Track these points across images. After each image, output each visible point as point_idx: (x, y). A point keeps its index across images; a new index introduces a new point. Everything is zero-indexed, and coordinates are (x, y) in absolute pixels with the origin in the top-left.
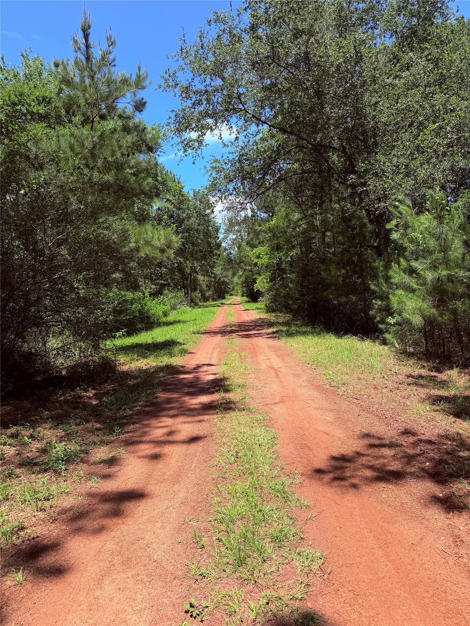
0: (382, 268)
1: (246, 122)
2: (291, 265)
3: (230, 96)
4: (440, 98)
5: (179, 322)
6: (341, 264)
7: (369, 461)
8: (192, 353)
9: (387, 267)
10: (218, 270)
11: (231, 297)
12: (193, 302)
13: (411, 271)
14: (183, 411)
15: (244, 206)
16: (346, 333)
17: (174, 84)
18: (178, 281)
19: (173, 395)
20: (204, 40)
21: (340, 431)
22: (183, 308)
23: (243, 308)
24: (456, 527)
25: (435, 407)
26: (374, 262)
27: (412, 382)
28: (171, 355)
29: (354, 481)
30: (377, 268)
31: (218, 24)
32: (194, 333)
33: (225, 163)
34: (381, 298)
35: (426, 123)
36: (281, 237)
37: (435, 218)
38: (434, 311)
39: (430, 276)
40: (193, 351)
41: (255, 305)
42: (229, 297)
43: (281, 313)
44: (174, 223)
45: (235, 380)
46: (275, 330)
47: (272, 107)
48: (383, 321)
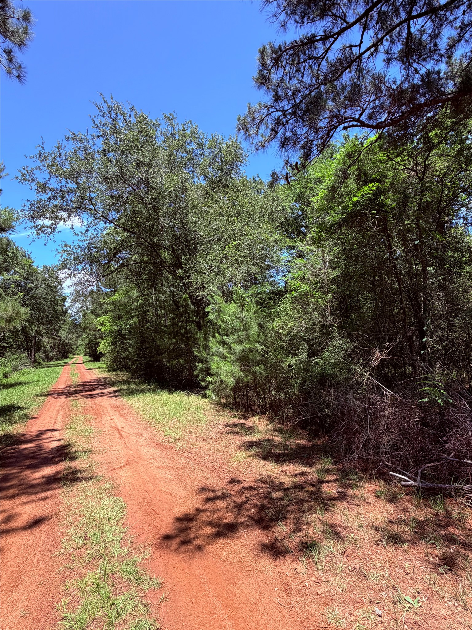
0: (202, 339)
1: (95, 219)
2: (130, 332)
3: (82, 198)
4: (237, 225)
5: (21, 383)
6: (172, 335)
7: (208, 517)
8: (34, 418)
9: (206, 338)
10: (63, 334)
11: (75, 356)
12: (36, 362)
13: (224, 343)
14: (24, 489)
15: (91, 283)
16: (176, 390)
17: (30, 179)
18: (21, 343)
19: (13, 469)
20: (61, 151)
21: (181, 488)
22: (25, 369)
23: (86, 367)
24: (284, 574)
25: (248, 453)
26: (197, 334)
27: (230, 431)
28: (11, 422)
29: (198, 542)
30: (199, 339)
31: (75, 142)
32: (37, 396)
33: (76, 248)
34: (201, 361)
35: (229, 240)
36: (122, 309)
37: (239, 306)
38: (241, 374)
39: (238, 348)
40: (35, 416)
41: (98, 364)
42: (72, 356)
43: (121, 371)
44: (21, 292)
45: (80, 445)
46: (116, 388)
47: (118, 211)
48: (203, 380)
